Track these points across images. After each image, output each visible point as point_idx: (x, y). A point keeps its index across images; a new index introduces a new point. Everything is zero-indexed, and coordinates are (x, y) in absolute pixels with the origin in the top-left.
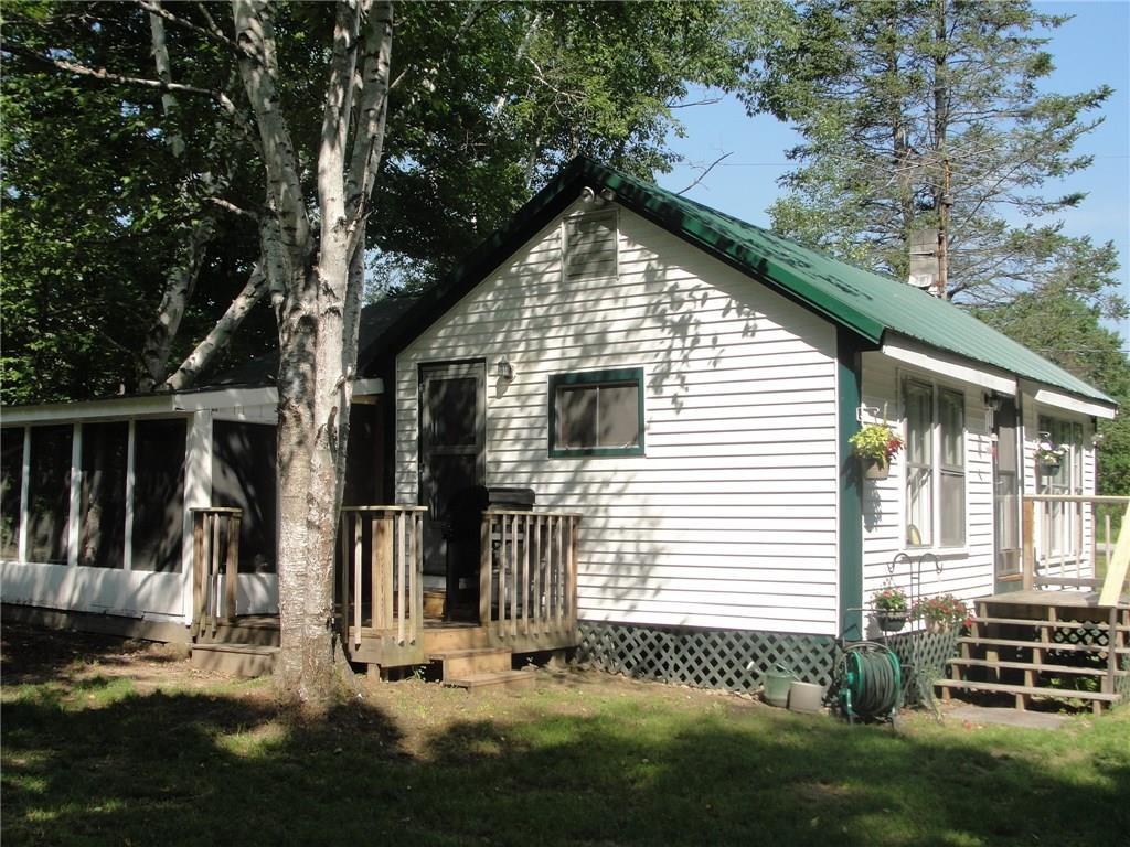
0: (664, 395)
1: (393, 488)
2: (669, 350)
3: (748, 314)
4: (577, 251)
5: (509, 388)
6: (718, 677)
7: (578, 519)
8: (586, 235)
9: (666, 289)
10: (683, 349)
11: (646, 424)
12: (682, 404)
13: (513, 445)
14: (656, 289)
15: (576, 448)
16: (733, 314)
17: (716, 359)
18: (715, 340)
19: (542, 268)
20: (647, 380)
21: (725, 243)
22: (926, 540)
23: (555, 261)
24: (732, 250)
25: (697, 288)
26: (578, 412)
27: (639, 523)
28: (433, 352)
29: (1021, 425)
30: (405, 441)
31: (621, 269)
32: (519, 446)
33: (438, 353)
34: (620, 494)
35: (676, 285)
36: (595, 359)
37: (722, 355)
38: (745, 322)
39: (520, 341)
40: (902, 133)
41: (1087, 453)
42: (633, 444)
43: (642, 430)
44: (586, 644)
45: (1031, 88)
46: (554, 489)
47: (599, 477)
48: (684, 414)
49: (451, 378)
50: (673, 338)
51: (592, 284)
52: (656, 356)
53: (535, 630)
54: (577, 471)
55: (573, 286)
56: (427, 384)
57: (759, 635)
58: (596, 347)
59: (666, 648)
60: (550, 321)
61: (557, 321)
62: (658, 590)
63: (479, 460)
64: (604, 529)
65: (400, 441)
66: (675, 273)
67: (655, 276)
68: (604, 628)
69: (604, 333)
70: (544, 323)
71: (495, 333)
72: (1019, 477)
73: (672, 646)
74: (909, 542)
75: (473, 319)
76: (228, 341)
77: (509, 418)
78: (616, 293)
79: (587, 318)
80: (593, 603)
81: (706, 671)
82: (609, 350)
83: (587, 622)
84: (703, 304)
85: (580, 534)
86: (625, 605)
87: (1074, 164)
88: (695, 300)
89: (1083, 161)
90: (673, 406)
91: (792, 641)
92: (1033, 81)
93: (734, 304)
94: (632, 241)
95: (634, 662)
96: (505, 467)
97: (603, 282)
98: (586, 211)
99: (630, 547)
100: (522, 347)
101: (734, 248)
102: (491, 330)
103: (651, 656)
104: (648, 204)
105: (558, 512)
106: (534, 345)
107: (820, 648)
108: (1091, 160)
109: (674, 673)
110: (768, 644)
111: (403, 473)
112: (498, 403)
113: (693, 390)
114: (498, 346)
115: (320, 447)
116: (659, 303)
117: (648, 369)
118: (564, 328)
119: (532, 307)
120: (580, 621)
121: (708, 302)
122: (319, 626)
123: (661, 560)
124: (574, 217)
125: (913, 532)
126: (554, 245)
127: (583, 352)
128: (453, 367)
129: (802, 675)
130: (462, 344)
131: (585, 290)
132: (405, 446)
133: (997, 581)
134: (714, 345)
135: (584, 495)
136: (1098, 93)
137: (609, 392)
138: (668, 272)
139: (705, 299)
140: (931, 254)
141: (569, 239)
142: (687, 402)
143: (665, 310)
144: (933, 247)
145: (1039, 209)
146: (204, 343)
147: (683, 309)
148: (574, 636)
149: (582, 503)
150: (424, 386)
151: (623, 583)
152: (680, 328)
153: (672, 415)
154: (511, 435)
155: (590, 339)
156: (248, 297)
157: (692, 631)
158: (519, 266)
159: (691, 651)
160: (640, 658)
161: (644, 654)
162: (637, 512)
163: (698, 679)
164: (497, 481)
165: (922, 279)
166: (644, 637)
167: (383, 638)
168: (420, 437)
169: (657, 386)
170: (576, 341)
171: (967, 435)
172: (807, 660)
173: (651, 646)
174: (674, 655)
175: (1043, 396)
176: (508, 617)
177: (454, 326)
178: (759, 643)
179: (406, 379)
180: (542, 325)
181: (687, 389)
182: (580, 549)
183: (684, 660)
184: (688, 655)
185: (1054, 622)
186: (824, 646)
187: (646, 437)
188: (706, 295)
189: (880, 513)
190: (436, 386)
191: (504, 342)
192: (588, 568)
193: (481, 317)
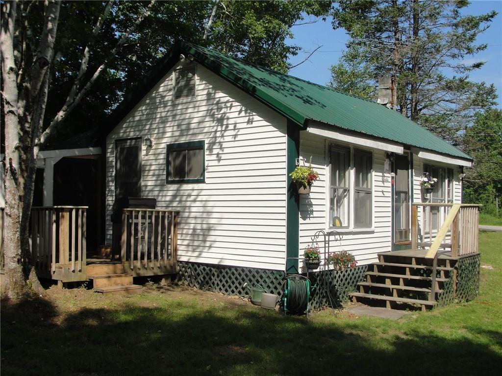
0: (213, 153)
1: (105, 198)
2: (216, 132)
3: (250, 113)
4: (179, 85)
5: (151, 151)
6: (235, 289)
7: (178, 213)
8: (183, 78)
9: (215, 102)
10: (221, 131)
11: (206, 167)
12: (221, 158)
13: (152, 178)
14: (211, 102)
15: (177, 179)
16: (243, 114)
17: (235, 136)
18: (235, 126)
19: (165, 94)
20: (206, 146)
21: (238, 79)
22: (345, 224)
23: (170, 90)
24: (241, 82)
25: (228, 102)
26: (178, 162)
27: (202, 215)
28: (121, 134)
29: (412, 168)
30: (110, 176)
31: (197, 93)
32: (154, 178)
33: (123, 135)
34: (195, 201)
35: (219, 100)
36: (185, 136)
37: (239, 133)
38: (248, 118)
39: (156, 128)
40: (398, 35)
41: (457, 183)
42: (201, 177)
43: (204, 170)
44: (181, 273)
45: (457, 12)
46: (168, 198)
47: (187, 193)
48: (222, 162)
49: (128, 146)
50: (217, 126)
51: (185, 101)
52: (210, 134)
53: (151, 265)
54: (178, 190)
55: (177, 102)
56: (119, 149)
57: (252, 270)
58: (186, 131)
59: (214, 275)
60: (167, 119)
61: (170, 119)
62: (210, 247)
63: (139, 185)
64: (188, 217)
65: (108, 176)
66: (220, 94)
67: (211, 96)
68: (188, 265)
69: (189, 124)
70: (165, 119)
71: (146, 125)
72: (410, 194)
73: (216, 274)
74: (334, 225)
75: (137, 118)
76: (55, 131)
77: (151, 165)
78: (194, 105)
79: (182, 117)
80: (183, 253)
81: (230, 287)
82: (191, 132)
83: (181, 262)
84: (230, 109)
85: (178, 220)
86: (196, 254)
87: (478, 48)
88: (227, 107)
89: (483, 47)
90: (217, 159)
91: (266, 273)
92: (458, 9)
93: (243, 109)
94: (201, 80)
95: (200, 281)
96: (149, 188)
97: (189, 99)
98: (183, 66)
99: (199, 227)
100: (156, 131)
101: (242, 81)
102: (144, 124)
103: (207, 279)
104: (206, 61)
105: (170, 209)
106: (161, 130)
107: (278, 277)
108: (486, 46)
109: (217, 287)
110: (256, 274)
111: (109, 191)
112: (146, 158)
113: (226, 151)
114: (147, 131)
115: (8, 177)
116: (212, 109)
117: (207, 141)
118: (173, 122)
119: (161, 112)
120: (178, 261)
121: (233, 108)
122: (14, 262)
123: (212, 233)
124: (178, 69)
125: (337, 220)
126: (170, 83)
127: (181, 133)
128: (129, 141)
129: (270, 290)
130: (132, 130)
131: (182, 104)
132: (110, 179)
133: (393, 245)
134: (235, 129)
135: (180, 201)
136: (490, 14)
137: (191, 152)
138: (216, 94)
139: (231, 107)
140: (388, 89)
141: (177, 79)
142: (223, 157)
143: (214, 112)
144: (389, 85)
145: (463, 70)
146: (45, 132)
147: (222, 112)
148: (175, 268)
149: (179, 205)
150: (117, 150)
151: (196, 243)
152: (220, 121)
153: (216, 163)
154: (151, 173)
155: (184, 127)
156: (64, 111)
157: (224, 267)
158: (156, 93)
159: (224, 277)
160: (202, 279)
161: (204, 278)
162: (201, 210)
163: (226, 291)
164: (145, 195)
165: (384, 101)
166: (204, 269)
167: (63, 269)
168: (115, 174)
169: (210, 149)
170: (178, 128)
171: (374, 173)
172: (272, 282)
173: (207, 274)
174: (217, 279)
175: (422, 155)
176: (136, 258)
177: (130, 122)
178: (252, 274)
179: (111, 147)
180: (164, 121)
181: (223, 151)
182: (178, 227)
183: (221, 281)
184: (222, 279)
185: (414, 266)
186: (280, 276)
187: (206, 173)
188: (232, 104)
189: (313, 211)
190: (122, 150)
191: (149, 129)
192: (182, 236)
193: (140, 118)
